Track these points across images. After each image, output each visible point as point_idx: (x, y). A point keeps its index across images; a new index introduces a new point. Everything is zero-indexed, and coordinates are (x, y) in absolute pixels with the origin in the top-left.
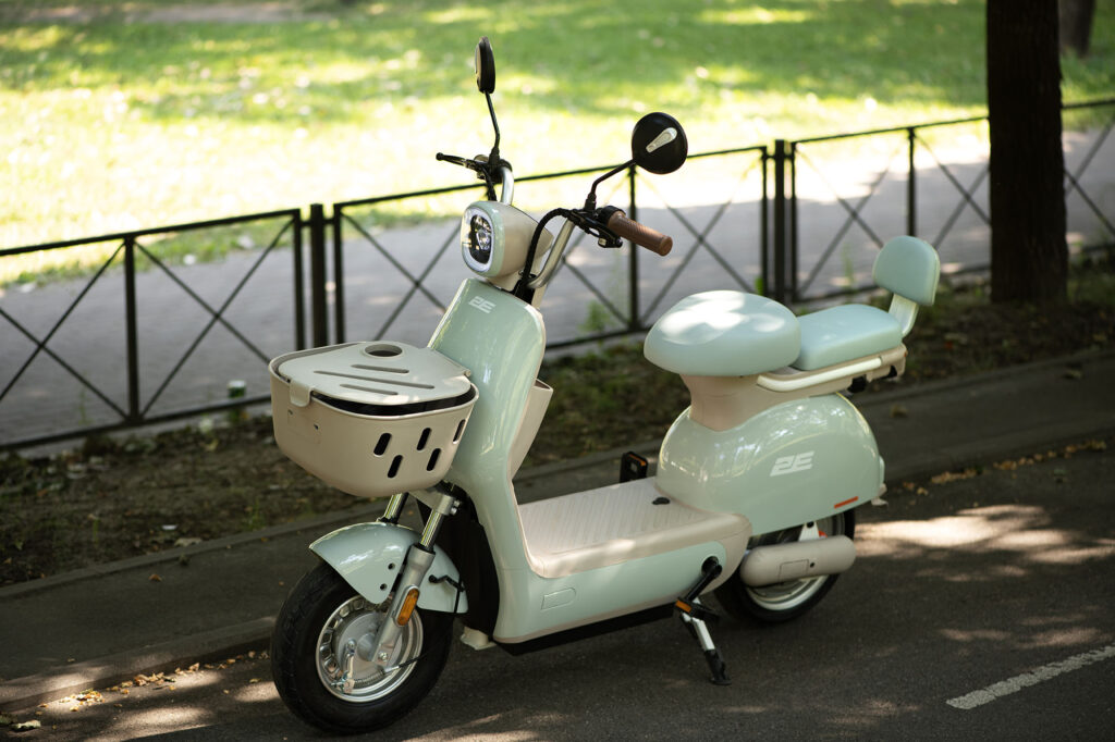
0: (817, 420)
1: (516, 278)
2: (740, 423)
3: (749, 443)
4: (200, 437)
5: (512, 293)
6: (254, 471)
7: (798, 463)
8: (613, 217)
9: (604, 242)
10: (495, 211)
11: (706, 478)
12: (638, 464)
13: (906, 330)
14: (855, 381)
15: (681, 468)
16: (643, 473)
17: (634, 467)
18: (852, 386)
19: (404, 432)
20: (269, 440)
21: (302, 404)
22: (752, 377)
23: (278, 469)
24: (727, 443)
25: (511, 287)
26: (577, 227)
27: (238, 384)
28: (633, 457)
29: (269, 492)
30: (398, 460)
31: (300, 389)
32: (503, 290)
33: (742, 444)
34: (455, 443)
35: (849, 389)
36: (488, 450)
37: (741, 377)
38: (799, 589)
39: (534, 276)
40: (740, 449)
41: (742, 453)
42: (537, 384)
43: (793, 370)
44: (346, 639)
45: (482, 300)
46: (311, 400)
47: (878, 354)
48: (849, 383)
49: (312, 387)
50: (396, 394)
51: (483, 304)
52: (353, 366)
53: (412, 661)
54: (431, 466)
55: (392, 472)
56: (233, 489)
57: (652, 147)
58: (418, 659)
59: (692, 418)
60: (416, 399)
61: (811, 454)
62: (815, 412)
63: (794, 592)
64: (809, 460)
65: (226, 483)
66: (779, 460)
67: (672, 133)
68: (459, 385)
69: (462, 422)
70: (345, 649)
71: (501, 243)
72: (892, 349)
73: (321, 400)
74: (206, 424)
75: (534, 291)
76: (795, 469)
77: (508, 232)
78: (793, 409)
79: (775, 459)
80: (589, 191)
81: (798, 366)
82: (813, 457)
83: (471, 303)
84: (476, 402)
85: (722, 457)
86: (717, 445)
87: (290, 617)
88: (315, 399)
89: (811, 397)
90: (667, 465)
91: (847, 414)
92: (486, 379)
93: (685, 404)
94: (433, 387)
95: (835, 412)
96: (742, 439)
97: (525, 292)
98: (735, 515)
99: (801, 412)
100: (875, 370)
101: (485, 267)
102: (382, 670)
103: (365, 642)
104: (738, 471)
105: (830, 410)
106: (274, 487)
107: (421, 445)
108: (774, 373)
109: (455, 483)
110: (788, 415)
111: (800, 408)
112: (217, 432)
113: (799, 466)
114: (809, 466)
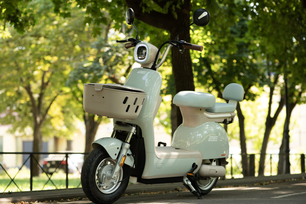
1: (152, 64)
2: (199, 126)
3: (200, 134)
5: (151, 69)
18: (224, 121)
21: (99, 90)
24: (194, 133)
25: (150, 67)
30: (129, 106)
31: (99, 86)
32: (148, 68)
34: (142, 106)
38: (209, 184)
39: (156, 65)
40: (198, 135)
44: (103, 172)
45: (141, 71)
47: (230, 113)
53: (120, 182)
54: (136, 111)
55: (127, 110)
58: (122, 181)
63: (206, 186)
64: (217, 138)
69: (144, 99)
70: (103, 175)
72: (233, 112)
79: (209, 136)
85: (193, 137)
86: (192, 133)
87: (89, 162)
88: (104, 88)
96: (197, 132)
97: (154, 69)
98: (200, 152)
100: (229, 117)
102: (113, 183)
103: (108, 174)
107: (135, 103)
113: (215, 140)
114: (217, 140)
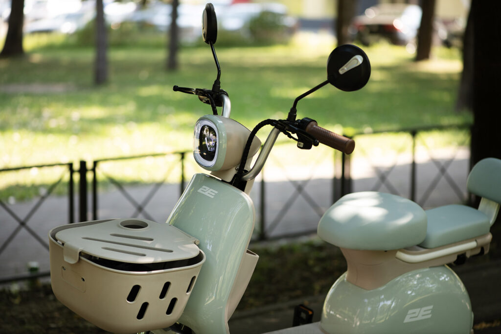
0: (430, 285)
1: (233, 172)
2: (381, 285)
3: (388, 299)
4: (10, 295)
5: (230, 183)
6: (41, 315)
7: (422, 314)
8: (309, 126)
9: (302, 144)
10: (220, 122)
11: (358, 324)
12: (307, 313)
13: (492, 221)
14: (459, 257)
15: (338, 316)
16: (309, 320)
17: (303, 315)
18: (457, 260)
19: (150, 284)
20: (51, 297)
21: (73, 262)
22: (394, 251)
23: (56, 314)
24: (373, 299)
25: (229, 179)
26: (281, 134)
27: (34, 264)
28: (303, 308)
29: (50, 328)
30: (145, 306)
31: (71, 250)
32: (223, 181)
33: (383, 300)
34: (188, 294)
35: (455, 262)
36: (209, 302)
37: (386, 251)
39: (246, 172)
40: (382, 304)
41: (383, 306)
42: (248, 252)
43: (418, 248)
45: (208, 188)
46: (80, 259)
47: (474, 239)
48: (455, 258)
49: (81, 248)
50: (144, 255)
51: (209, 192)
52: (111, 235)
54: (169, 311)
55: (141, 315)
56: (27, 327)
57: (343, 70)
59: (348, 280)
60: (160, 260)
61: (431, 307)
62: (428, 278)
64: (430, 312)
65: (22, 322)
66: (410, 312)
67: (359, 59)
68: (191, 251)
69: (194, 278)
71: (224, 146)
72: (484, 235)
73: (89, 259)
74: (15, 288)
75: (246, 182)
76: (420, 318)
77: (229, 137)
78: (413, 276)
79: (408, 311)
80: (292, 106)
81: (423, 246)
82: (432, 310)
83: (199, 191)
84: (204, 264)
85: (369, 309)
86: (366, 301)
88: (83, 258)
89: (430, 267)
90: (329, 314)
91: (451, 279)
92: (209, 248)
93: (343, 270)
94: (172, 251)
95: (443, 278)
96: (383, 297)
97: (240, 183)
99: (419, 279)
100: (472, 249)
101: (211, 164)
104: (381, 319)
105: (439, 276)
106: (53, 326)
107: (163, 295)
108: (407, 249)
109: (184, 324)
110: (411, 280)
111: (418, 276)
112: (21, 293)
113: (423, 315)
114: (429, 316)
